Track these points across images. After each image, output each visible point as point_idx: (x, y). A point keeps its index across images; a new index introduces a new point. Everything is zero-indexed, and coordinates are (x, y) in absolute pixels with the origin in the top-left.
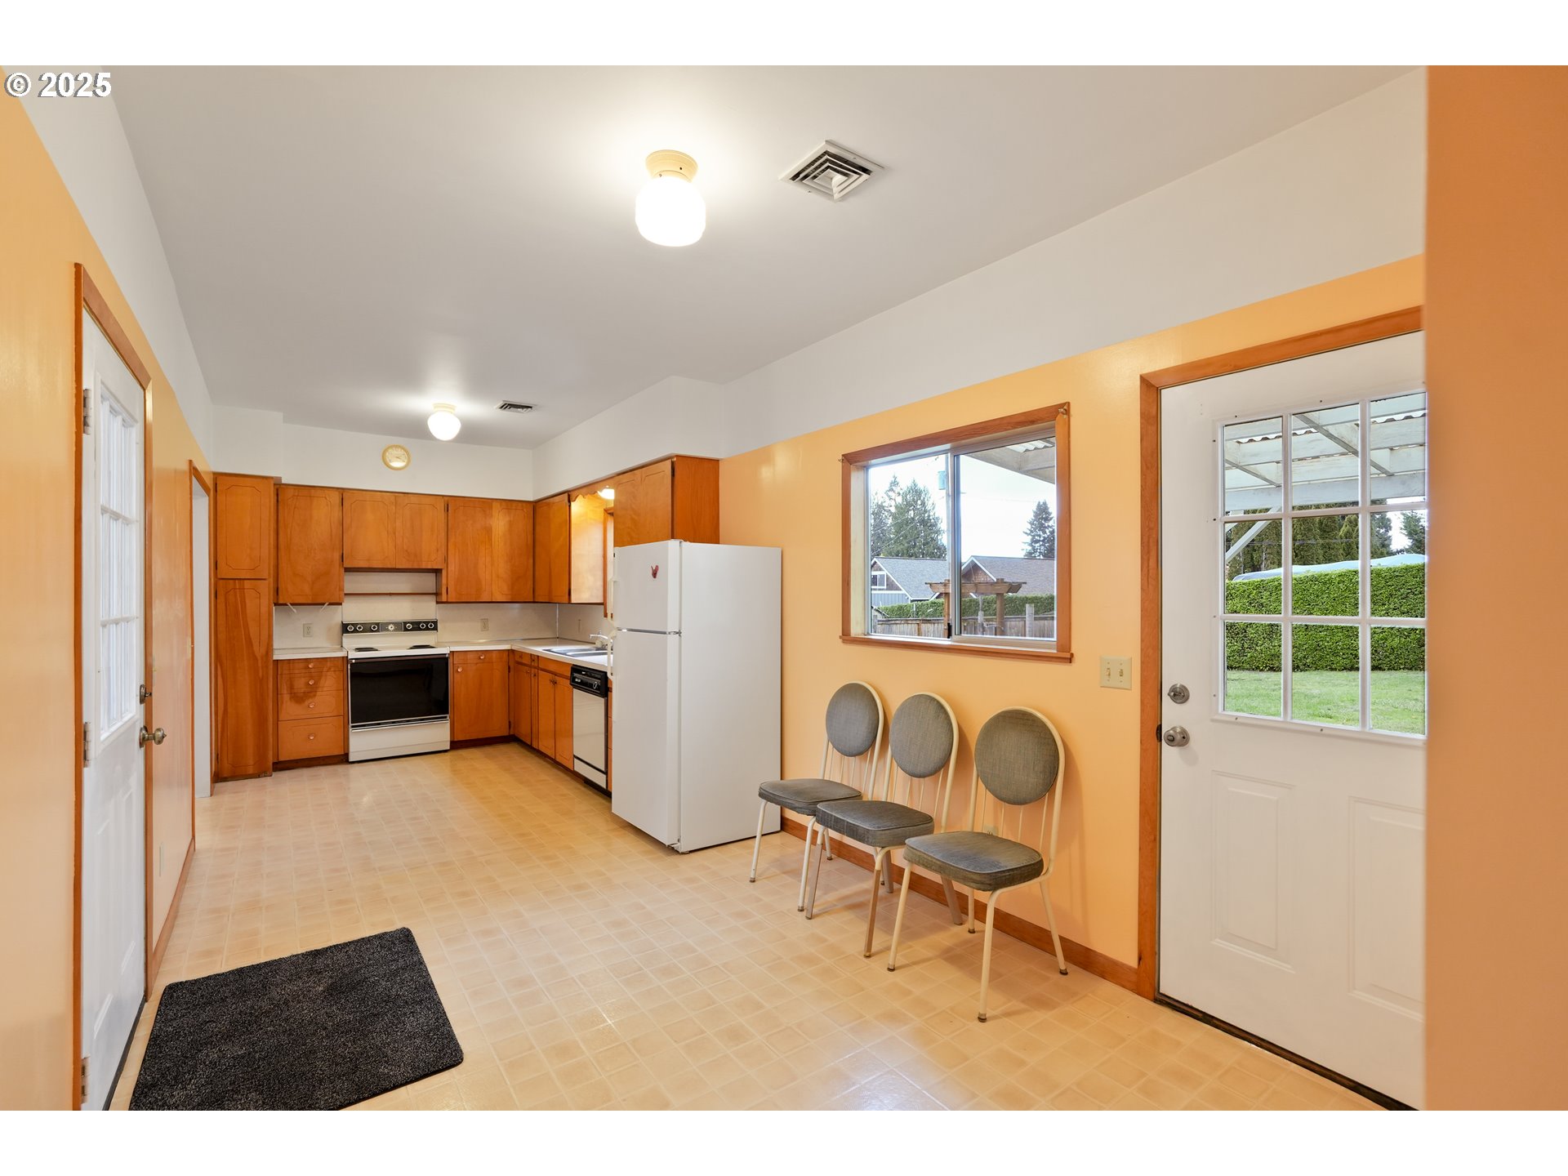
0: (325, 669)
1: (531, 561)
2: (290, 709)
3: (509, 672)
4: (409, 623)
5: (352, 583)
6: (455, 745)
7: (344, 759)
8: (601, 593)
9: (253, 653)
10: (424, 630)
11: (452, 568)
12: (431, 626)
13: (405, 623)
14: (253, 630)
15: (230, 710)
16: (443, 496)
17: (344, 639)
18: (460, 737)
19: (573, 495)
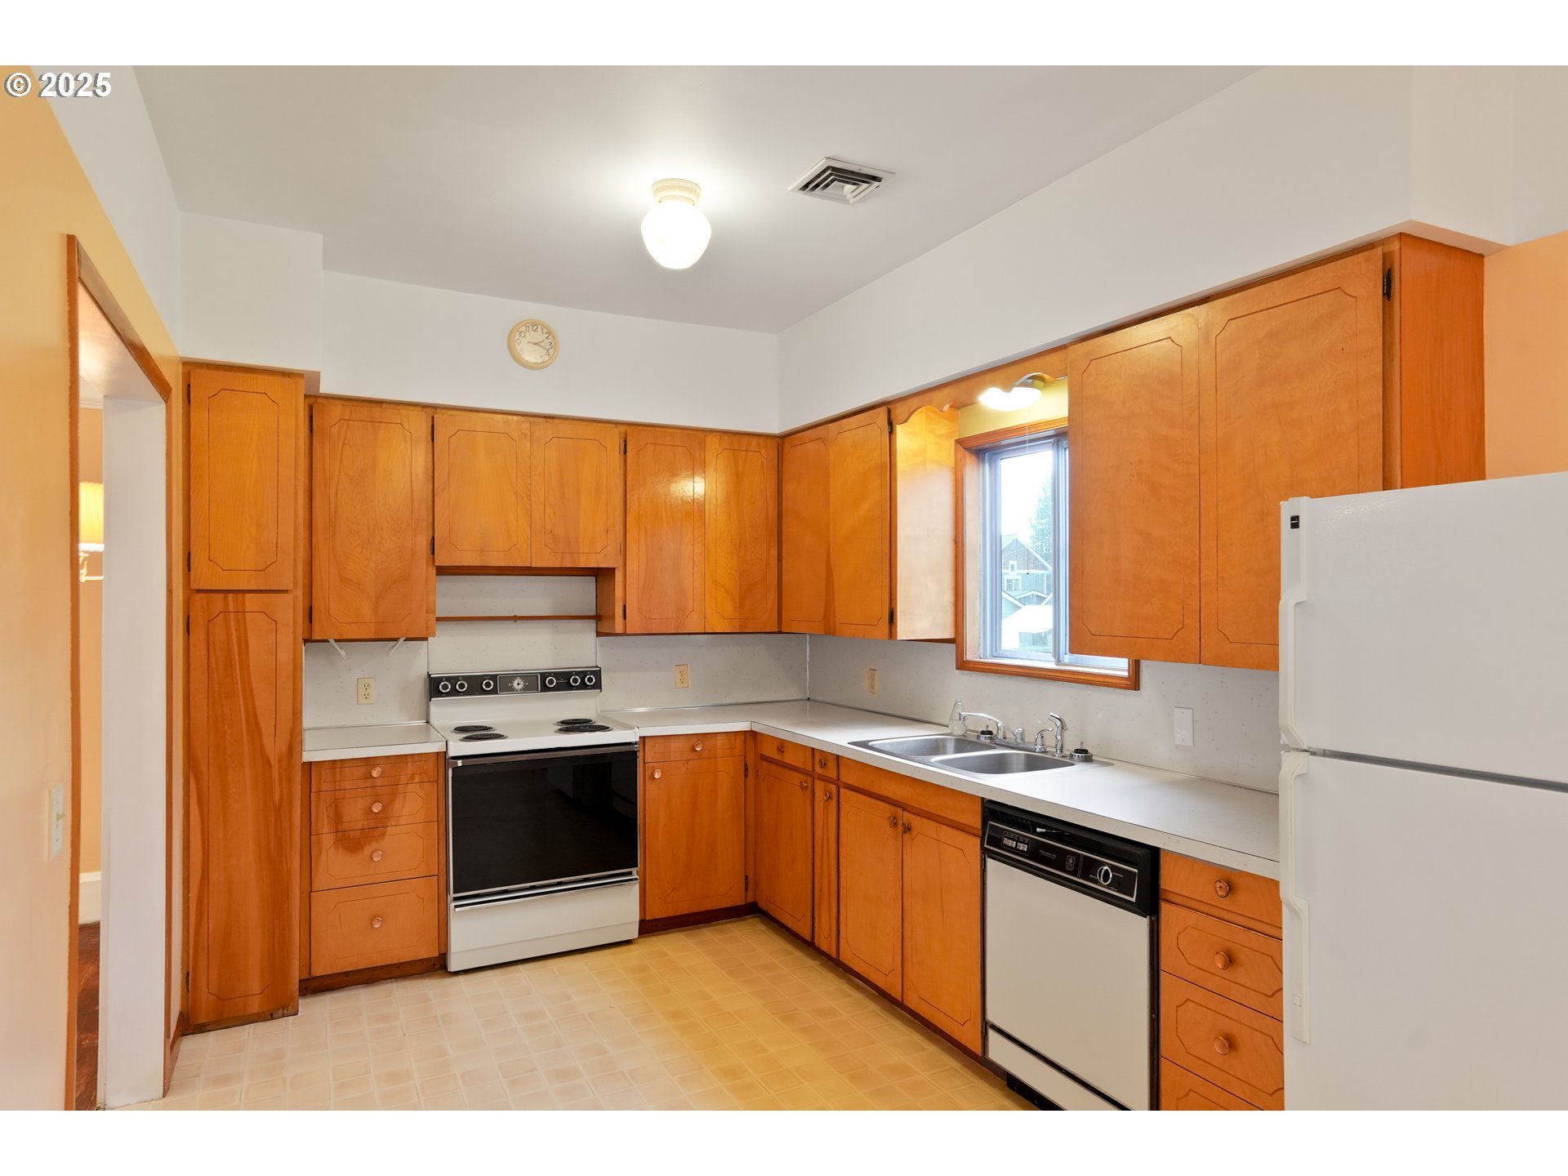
0: (403, 780)
1: (774, 552)
2: (334, 865)
3: (746, 776)
4: (550, 674)
5: (454, 596)
6: (648, 927)
7: (437, 966)
8: (948, 618)
9: (263, 754)
10: (578, 688)
11: (632, 566)
12: (587, 680)
13: (544, 676)
14: (262, 703)
15: (214, 875)
16: (617, 423)
17: (433, 709)
18: (655, 913)
19: (899, 411)
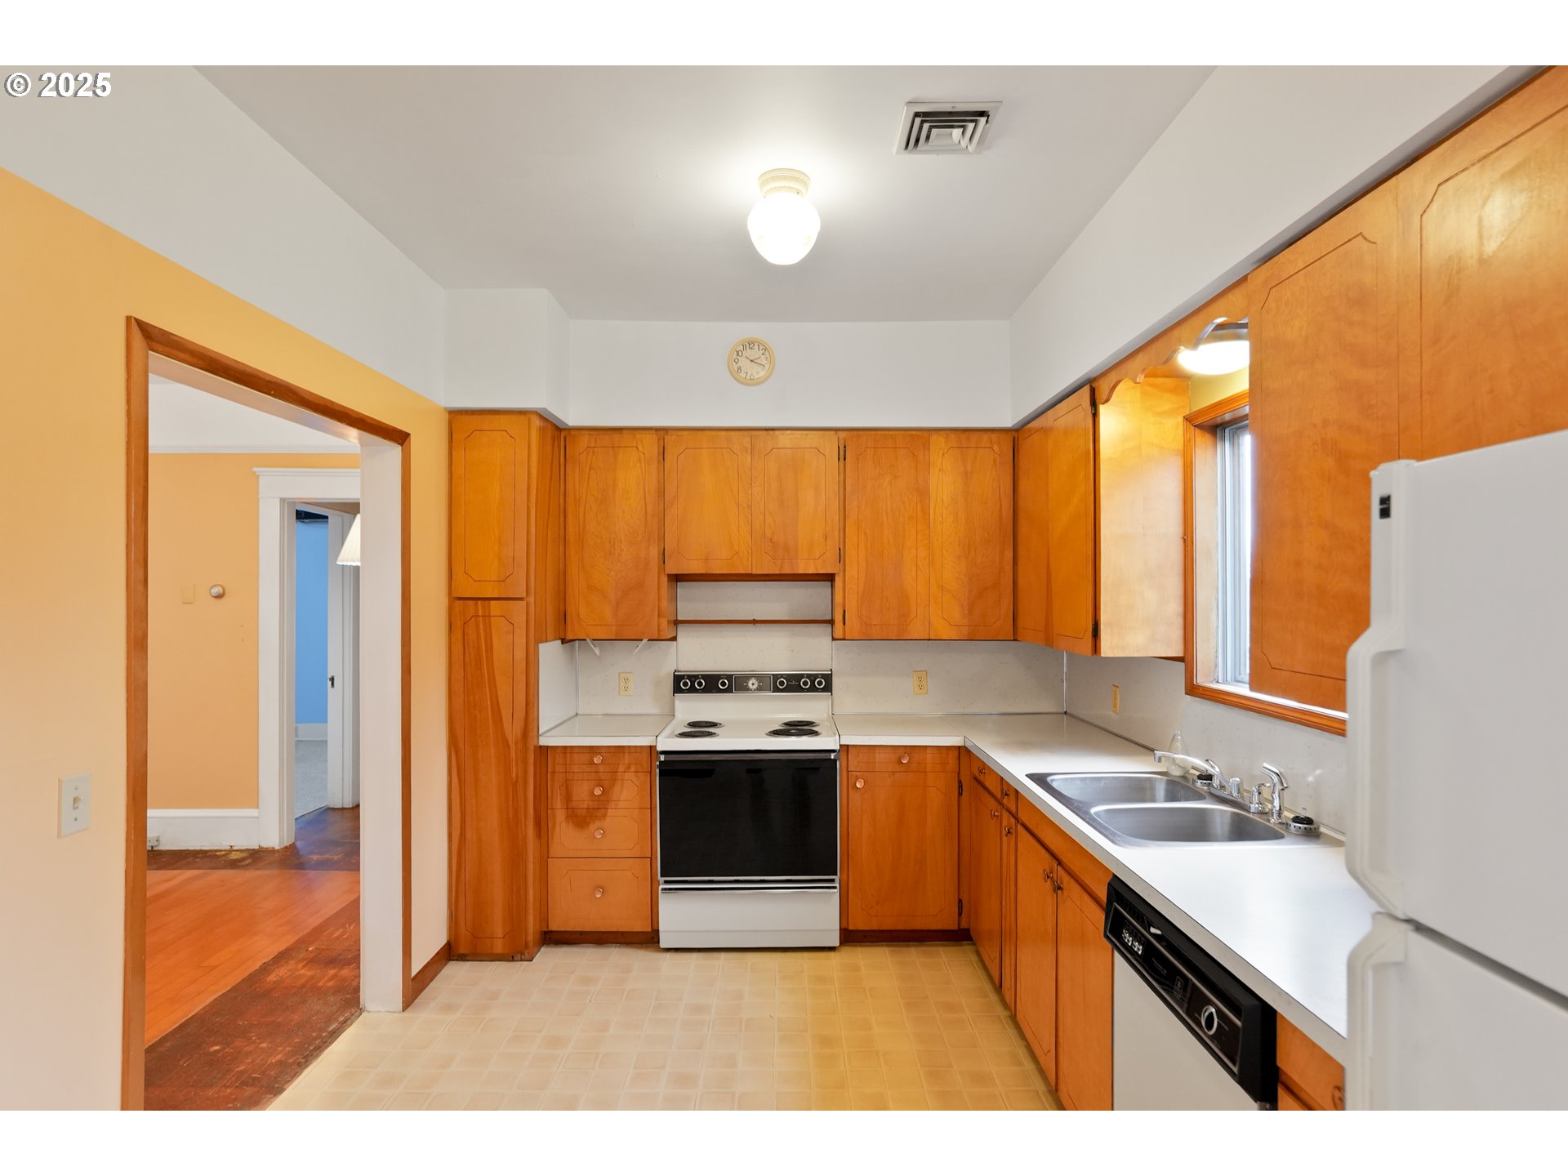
0: (621, 768)
1: (1009, 554)
2: (565, 837)
3: (960, 794)
4: (782, 676)
5: (693, 601)
6: (850, 937)
7: (649, 939)
8: (1177, 633)
9: (503, 734)
10: (808, 690)
11: (852, 572)
12: (821, 683)
13: (776, 677)
14: (503, 691)
16: (837, 430)
17: (677, 703)
18: (858, 923)
19: (1103, 387)
